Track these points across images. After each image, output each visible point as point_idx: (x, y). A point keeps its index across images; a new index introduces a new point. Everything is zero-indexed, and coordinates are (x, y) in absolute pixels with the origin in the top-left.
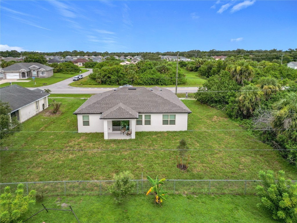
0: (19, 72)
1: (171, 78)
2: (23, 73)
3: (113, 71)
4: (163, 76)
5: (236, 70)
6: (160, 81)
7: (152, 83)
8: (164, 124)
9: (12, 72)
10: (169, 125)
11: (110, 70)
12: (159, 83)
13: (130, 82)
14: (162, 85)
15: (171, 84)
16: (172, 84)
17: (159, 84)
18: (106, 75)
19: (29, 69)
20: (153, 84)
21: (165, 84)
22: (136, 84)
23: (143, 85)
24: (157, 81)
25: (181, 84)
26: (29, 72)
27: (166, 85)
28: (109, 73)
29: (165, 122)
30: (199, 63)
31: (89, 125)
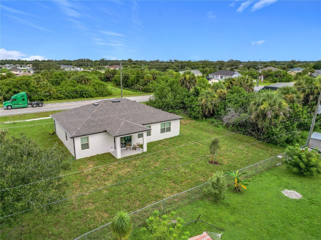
1: (96, 89)
3: (20, 85)
4: (86, 87)
5: (185, 78)
6: (85, 94)
7: (75, 96)
8: (161, 133)
10: (166, 133)
11: (15, 83)
12: (84, 95)
13: (47, 96)
14: (87, 97)
15: (97, 96)
16: (99, 95)
17: (84, 97)
18: (10, 90)
20: (77, 97)
21: (90, 96)
22: (56, 99)
23: (65, 99)
24: (80, 93)
25: (107, 95)
27: (92, 97)
28: (16, 87)
29: (163, 131)
30: (109, 73)
31: (88, 148)
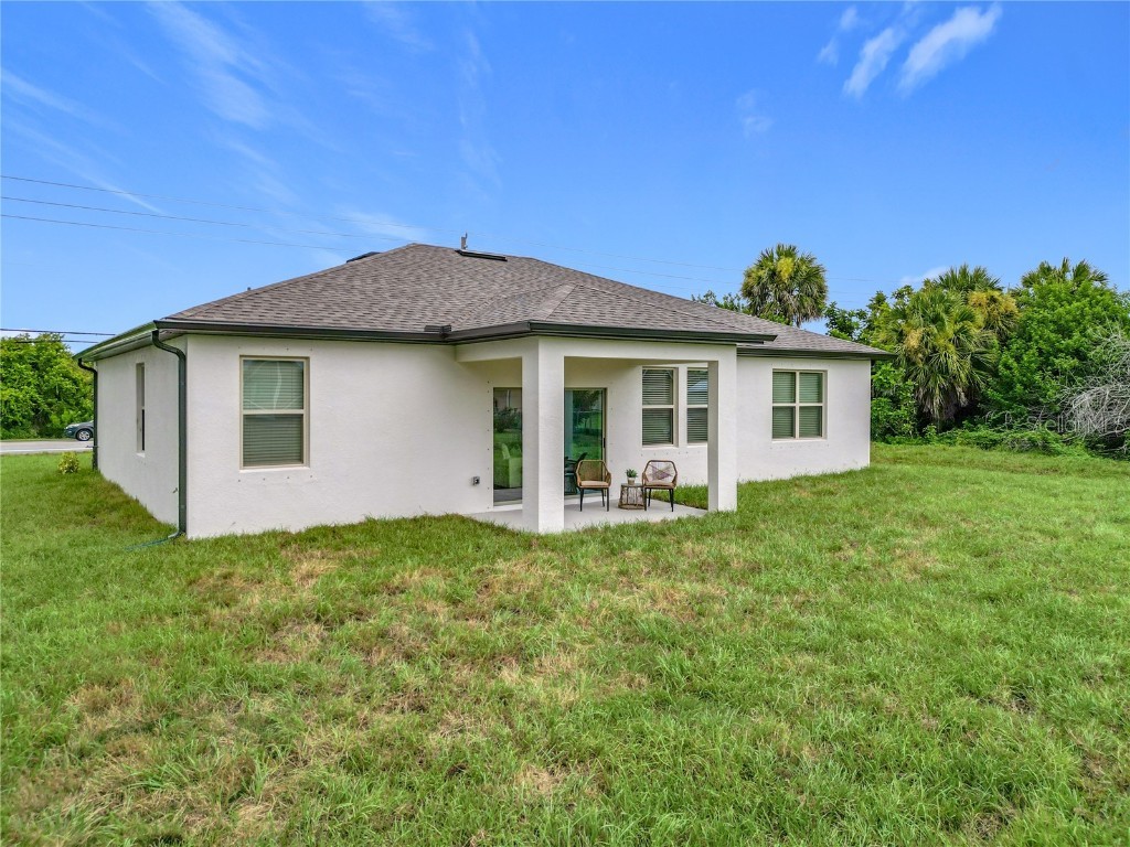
5: (772, 275)
8: (776, 434)
31: (299, 457)
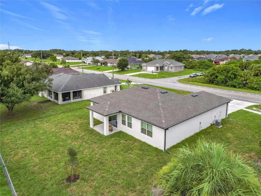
0: (155, 66)
2: (157, 67)
8: (142, 132)
9: (151, 66)
10: (146, 136)
18: (214, 74)
19: (163, 64)
26: (162, 67)
